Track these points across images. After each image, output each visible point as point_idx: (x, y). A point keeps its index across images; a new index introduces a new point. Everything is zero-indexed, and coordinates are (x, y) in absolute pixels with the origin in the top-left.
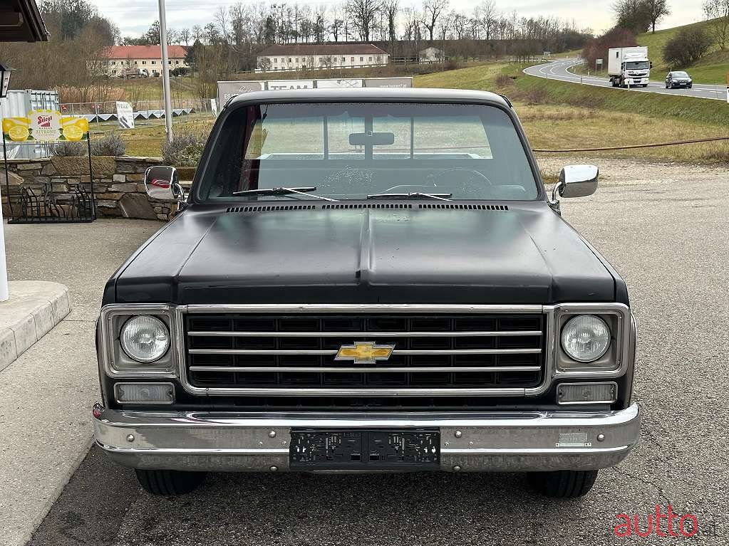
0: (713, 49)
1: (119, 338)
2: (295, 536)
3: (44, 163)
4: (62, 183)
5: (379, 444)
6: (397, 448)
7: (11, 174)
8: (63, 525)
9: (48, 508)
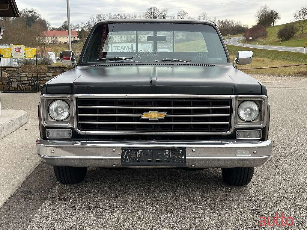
0: (298, 33)
1: (48, 110)
2: (123, 199)
3: (17, 68)
4: (25, 76)
5: (160, 155)
6: (167, 156)
7: (3, 72)
8: (23, 194)
9: (17, 188)
